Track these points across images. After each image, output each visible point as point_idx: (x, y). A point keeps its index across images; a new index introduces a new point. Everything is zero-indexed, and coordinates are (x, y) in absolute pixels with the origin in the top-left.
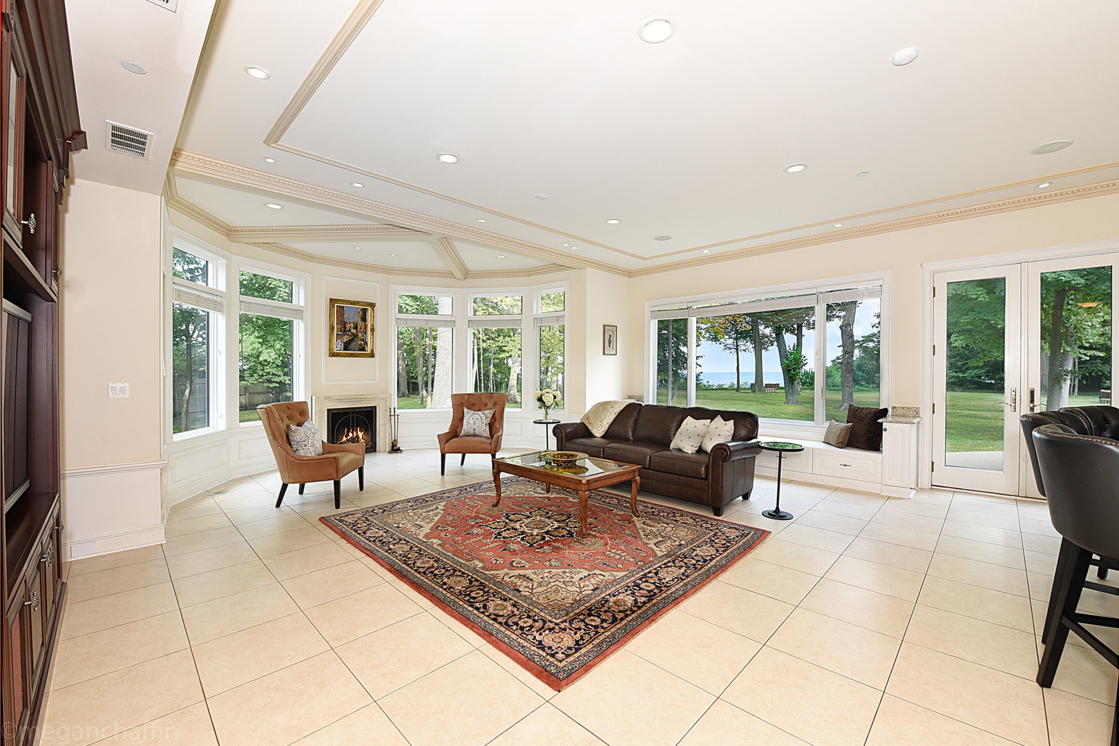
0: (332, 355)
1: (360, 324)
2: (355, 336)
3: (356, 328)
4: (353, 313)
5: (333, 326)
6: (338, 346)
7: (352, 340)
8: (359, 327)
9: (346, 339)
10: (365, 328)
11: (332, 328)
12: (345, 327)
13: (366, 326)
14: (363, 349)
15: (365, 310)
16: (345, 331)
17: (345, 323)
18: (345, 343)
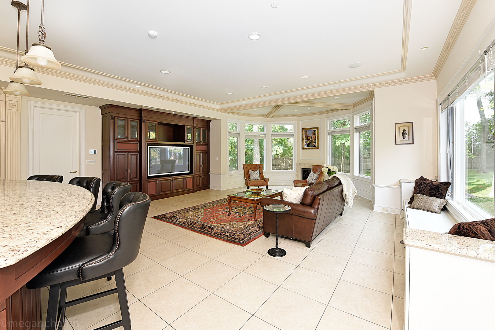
0: (303, 149)
1: (313, 136)
2: (311, 141)
3: (312, 138)
4: (310, 132)
5: (303, 138)
6: (305, 145)
7: (310, 143)
8: (313, 138)
9: (308, 142)
10: (315, 138)
11: (303, 139)
12: (308, 138)
13: (315, 137)
14: (315, 146)
15: (315, 130)
16: (308, 139)
17: (308, 137)
18: (308, 144)
